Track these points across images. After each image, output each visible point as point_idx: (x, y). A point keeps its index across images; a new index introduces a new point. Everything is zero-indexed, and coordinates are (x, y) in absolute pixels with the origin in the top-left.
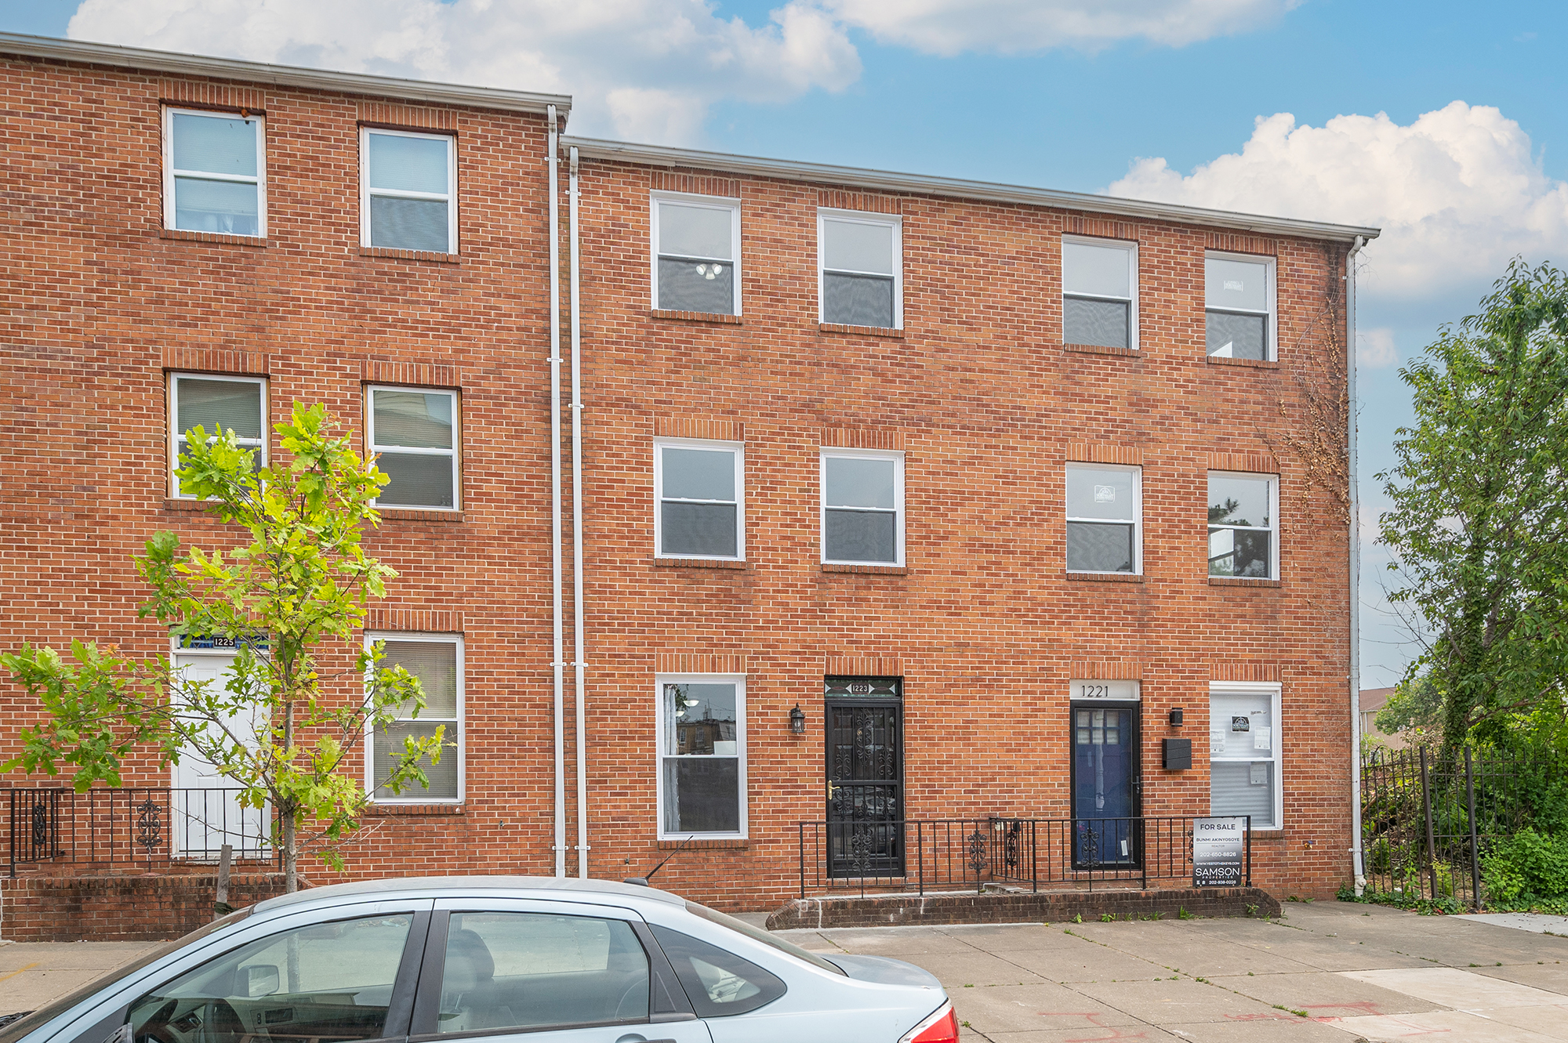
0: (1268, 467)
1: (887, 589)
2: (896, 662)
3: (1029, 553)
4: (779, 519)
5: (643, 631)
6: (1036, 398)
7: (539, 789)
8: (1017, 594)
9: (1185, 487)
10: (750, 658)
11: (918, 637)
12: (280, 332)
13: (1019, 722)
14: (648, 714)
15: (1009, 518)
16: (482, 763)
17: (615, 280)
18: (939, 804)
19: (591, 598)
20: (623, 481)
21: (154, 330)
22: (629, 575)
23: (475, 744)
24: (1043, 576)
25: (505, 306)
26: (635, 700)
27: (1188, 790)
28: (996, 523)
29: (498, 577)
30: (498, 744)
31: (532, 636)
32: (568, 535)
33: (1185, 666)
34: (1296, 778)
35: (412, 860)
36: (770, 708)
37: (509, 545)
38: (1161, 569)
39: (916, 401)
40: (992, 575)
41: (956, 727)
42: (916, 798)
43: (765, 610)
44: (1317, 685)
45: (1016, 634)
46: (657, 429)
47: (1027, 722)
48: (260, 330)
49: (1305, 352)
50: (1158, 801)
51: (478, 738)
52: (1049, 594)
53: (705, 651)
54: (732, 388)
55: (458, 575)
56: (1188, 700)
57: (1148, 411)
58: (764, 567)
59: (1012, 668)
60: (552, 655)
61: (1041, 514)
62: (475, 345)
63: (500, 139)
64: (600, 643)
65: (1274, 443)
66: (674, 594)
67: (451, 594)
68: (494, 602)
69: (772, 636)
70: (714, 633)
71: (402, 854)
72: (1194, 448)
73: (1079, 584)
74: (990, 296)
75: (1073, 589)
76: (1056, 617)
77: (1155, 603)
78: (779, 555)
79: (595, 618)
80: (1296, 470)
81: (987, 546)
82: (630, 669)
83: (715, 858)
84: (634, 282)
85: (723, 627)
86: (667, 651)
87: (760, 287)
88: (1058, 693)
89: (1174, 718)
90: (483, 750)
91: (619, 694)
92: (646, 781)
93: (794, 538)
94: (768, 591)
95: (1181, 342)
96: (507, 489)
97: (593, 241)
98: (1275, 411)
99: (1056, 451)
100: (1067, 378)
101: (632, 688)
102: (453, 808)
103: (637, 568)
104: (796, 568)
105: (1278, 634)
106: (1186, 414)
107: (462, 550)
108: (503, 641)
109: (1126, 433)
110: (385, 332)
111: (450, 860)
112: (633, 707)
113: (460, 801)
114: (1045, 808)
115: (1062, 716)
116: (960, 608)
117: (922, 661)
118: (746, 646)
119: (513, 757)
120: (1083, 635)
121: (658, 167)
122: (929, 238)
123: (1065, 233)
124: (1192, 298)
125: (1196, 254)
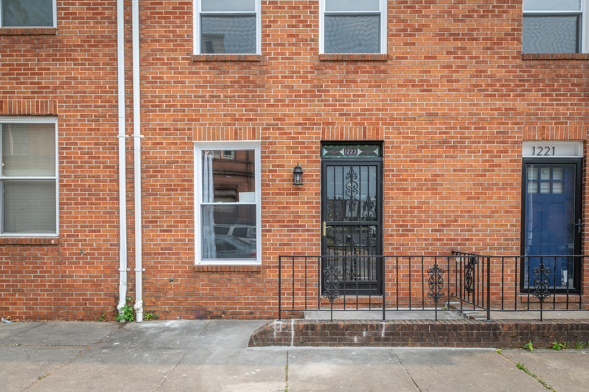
1: (371, 72)
2: (377, 130)
3: (490, 39)
4: (286, 22)
5: (184, 111)
7: (110, 226)
8: (479, 73)
10: (264, 129)
13: (478, 175)
14: (187, 172)
16: (70, 208)
19: (147, 87)
22: (173, 69)
23: (66, 195)
24: (502, 58)
26: (178, 162)
28: (463, 16)
29: (80, 74)
30: (81, 195)
31: (105, 116)
35: (23, 277)
36: (278, 166)
40: (458, 58)
41: (425, 180)
42: (392, 235)
43: (276, 92)
45: (477, 105)
47: (485, 175)
51: (67, 190)
52: (506, 72)
53: (229, 124)
55: (53, 74)
58: (275, 59)
59: (473, 133)
60: (117, 130)
61: (501, 7)
64: (153, 120)
66: (206, 82)
67: (49, 88)
68: (78, 93)
69: (280, 111)
70: (237, 111)
71: (17, 272)
73: (532, 63)
75: (527, 67)
76: (512, 91)
78: (286, 49)
79: (149, 101)
81: (454, 35)
82: (174, 139)
83: (236, 278)
86: (201, 125)
88: (512, 152)
90: (71, 199)
91: (166, 158)
92: (185, 222)
93: (298, 35)
94: (277, 77)
101: (176, 153)
102: (49, 240)
103: (179, 64)
104: (299, 59)
107: (56, 55)
108: (84, 120)
111: (49, 277)
112: (176, 167)
113: (57, 234)
114: (499, 244)
115: (515, 171)
116: (431, 86)
117: (398, 129)
118: (261, 120)
119: (91, 204)
120: (535, 104)
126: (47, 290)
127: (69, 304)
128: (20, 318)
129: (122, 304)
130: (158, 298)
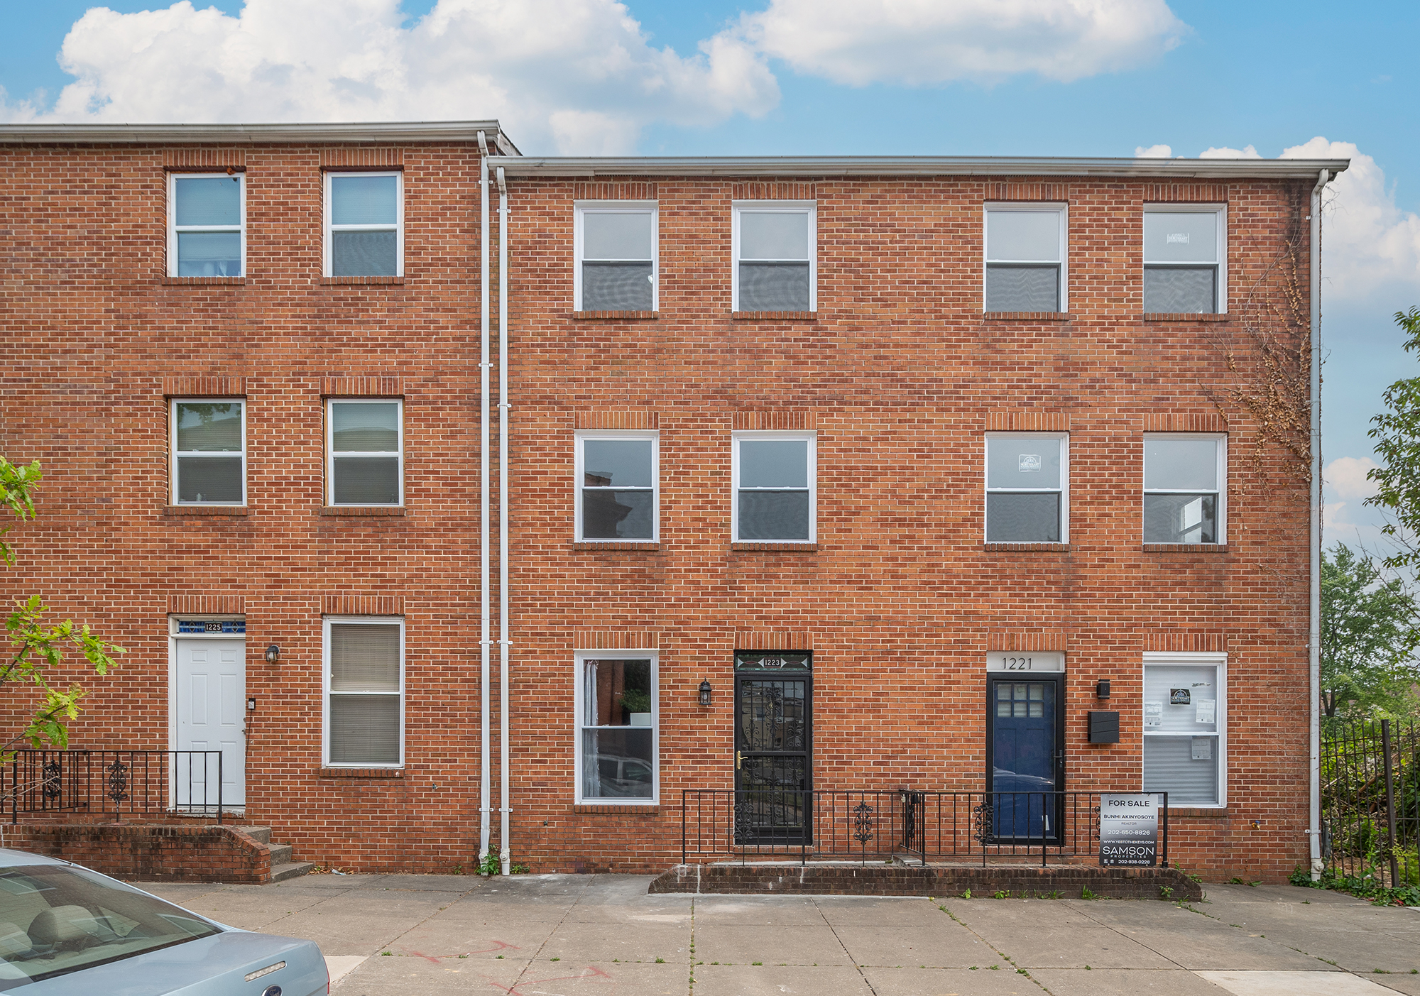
0: (1214, 425)
1: (797, 565)
2: (805, 637)
3: (945, 525)
4: (691, 502)
5: (563, 611)
6: (954, 369)
7: (469, 755)
8: (931, 567)
9: (1117, 451)
10: (662, 635)
11: (827, 612)
12: (254, 357)
13: (931, 695)
14: (566, 687)
15: (923, 491)
17: (540, 287)
18: (848, 775)
19: (516, 582)
20: (546, 473)
21: (156, 363)
22: (550, 559)
23: (413, 715)
24: (959, 548)
25: (443, 319)
26: (555, 675)
27: (1116, 764)
28: (910, 497)
29: (434, 564)
30: (432, 715)
31: (464, 617)
32: (495, 524)
33: (1116, 636)
34: (1243, 753)
35: (359, 817)
36: (680, 681)
37: (444, 536)
38: (1088, 537)
39: (828, 380)
40: (905, 548)
41: (866, 700)
42: (824, 769)
43: (677, 588)
44: (1270, 655)
45: (930, 606)
46: (577, 422)
47: (940, 694)
48: (239, 356)
49: (1259, 301)
50: (1083, 776)
51: (415, 709)
52: (965, 565)
53: (619, 628)
54: (647, 380)
55: (400, 564)
56: (1118, 671)
57: (1076, 375)
58: (677, 547)
59: (924, 641)
60: (480, 634)
61: (957, 486)
62: (416, 357)
63: (440, 168)
64: (524, 622)
65: (1222, 399)
66: (591, 576)
67: (394, 581)
68: (430, 587)
69: (683, 613)
70: (629, 611)
72: (1129, 411)
73: (997, 555)
74: (906, 271)
75: (991, 560)
76: (973, 589)
77: (1081, 572)
78: (690, 536)
79: (520, 599)
80: (1247, 426)
81: (900, 519)
82: (551, 646)
83: (627, 822)
84: (557, 288)
85: (637, 606)
86: (585, 629)
87: (675, 282)
88: (974, 665)
89: (1102, 690)
90: (420, 721)
91: (540, 669)
92: (563, 750)
93: (705, 519)
94: (680, 571)
95: (1115, 300)
96: (443, 485)
97: (521, 254)
98: (1222, 366)
99: (974, 421)
100: (988, 346)
101: (552, 663)
102: (392, 772)
103: (558, 553)
104: (707, 548)
105: (1224, 602)
106: (1119, 375)
107: (404, 541)
108: (438, 622)
109: (1051, 399)
110: (340, 351)
112: (553, 681)
113: (401, 765)
114: (958, 781)
115: (979, 689)
116: (872, 582)
117: (832, 636)
118: (658, 623)
119: (446, 727)
120: (1002, 607)
121: (579, 178)
122: (843, 220)
123: (987, 200)
124: (1128, 255)
125: (1133, 209)
126: (389, 835)
127: (416, 853)
128: (355, 870)
129: (484, 853)
130: (529, 846)
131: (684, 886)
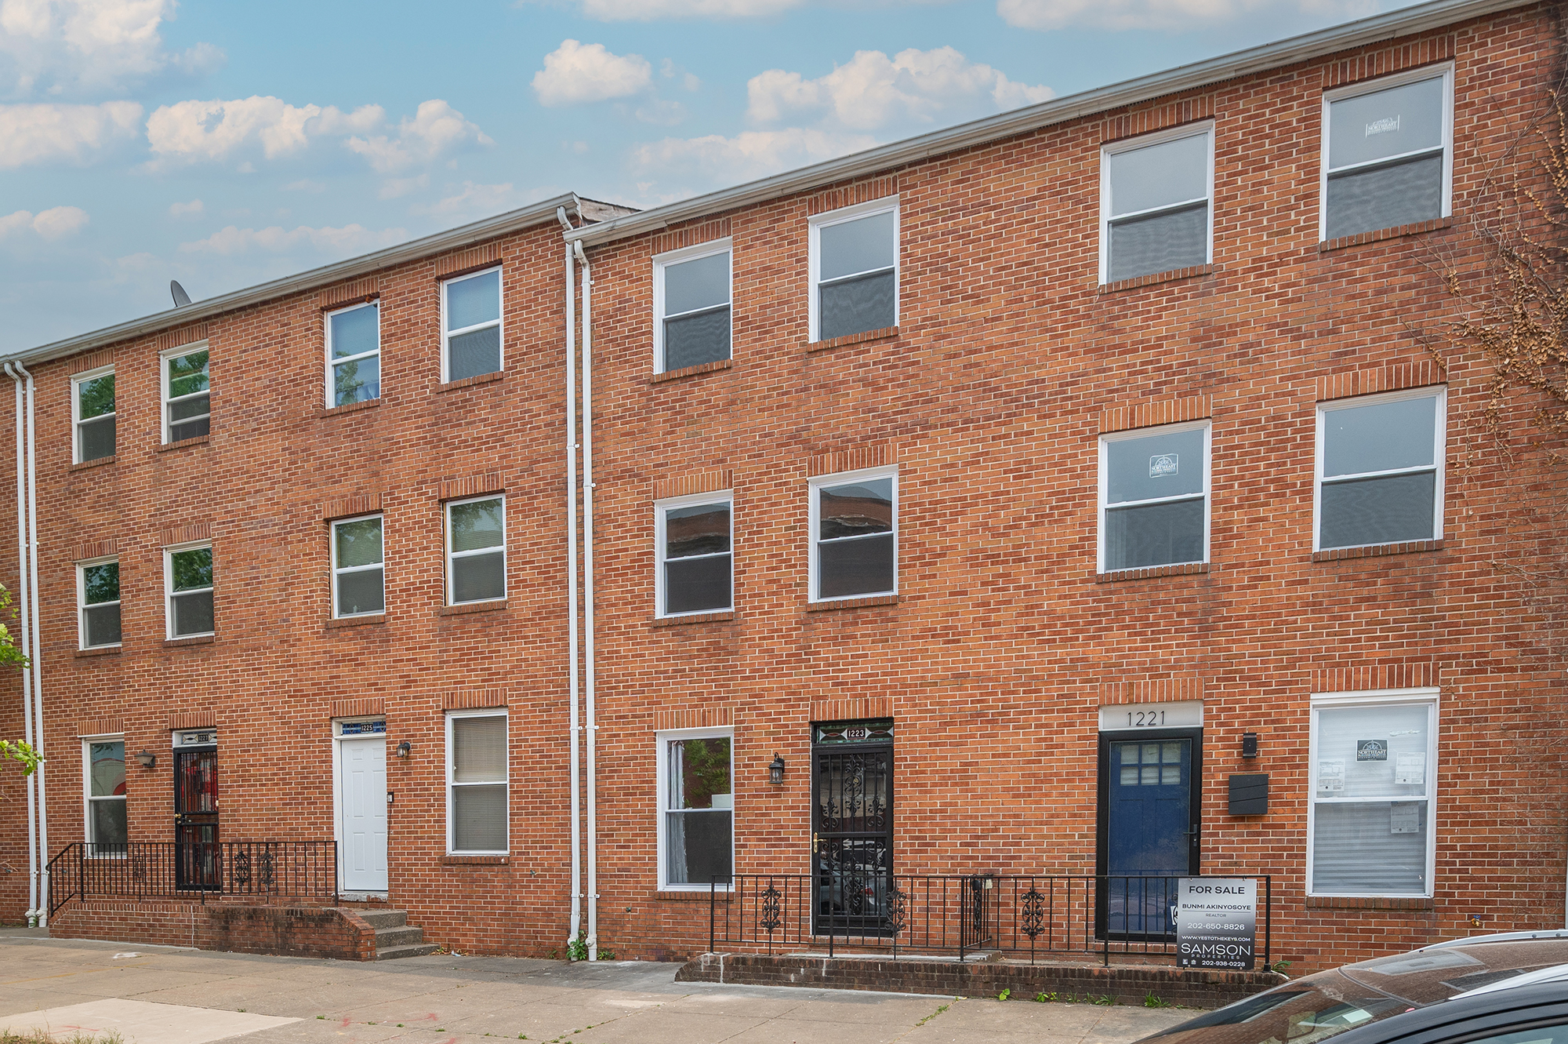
0: (1425, 375)
1: (875, 622)
2: (884, 702)
3: (1047, 557)
4: (764, 563)
5: (644, 692)
6: (1060, 364)
7: (562, 842)
8: (1030, 609)
9: (1277, 434)
10: (737, 710)
11: (909, 672)
12: (388, 473)
13: (1029, 762)
14: (648, 770)
15: (1021, 519)
16: (521, 819)
17: (620, 356)
18: (931, 858)
19: (601, 665)
20: (626, 550)
21: (318, 491)
22: (632, 639)
23: (516, 803)
24: (1065, 583)
25: (536, 406)
26: (636, 758)
27: (1270, 841)
28: (1005, 528)
30: (532, 803)
31: (556, 704)
32: (581, 608)
33: (1272, 676)
34: (1460, 824)
35: (473, 903)
36: (755, 759)
37: (539, 625)
38: (1235, 551)
39: (911, 404)
40: (999, 590)
41: (952, 771)
42: (904, 852)
43: (752, 659)
44: (1507, 686)
45: (1028, 657)
46: (655, 492)
47: (1040, 761)
48: (376, 474)
49: (1500, 188)
50: (1223, 856)
51: (518, 798)
52: (1072, 604)
53: (696, 706)
54: (721, 436)
55: (503, 656)
56: (1273, 722)
57: (1221, 343)
58: (751, 614)
59: (1021, 699)
60: (569, 720)
61: (1062, 507)
62: (514, 449)
63: (532, 254)
64: (609, 706)
65: (1437, 339)
66: (669, 653)
67: (499, 673)
68: (529, 677)
69: (758, 685)
70: (705, 687)
71: (467, 897)
72: (1295, 377)
73: (1113, 586)
74: (1002, 255)
75: (1104, 593)
76: (1081, 631)
77: (1224, 597)
78: (765, 600)
79: (604, 682)
80: (1480, 368)
81: (993, 556)
82: (633, 729)
83: (704, 909)
84: (636, 354)
85: (713, 681)
86: (664, 708)
87: (749, 323)
88: (1082, 724)
89: (1250, 745)
90: (522, 808)
91: (623, 753)
92: (645, 835)
93: (779, 580)
94: (754, 639)
95: (1278, 234)
96: (538, 573)
97: (603, 325)
98: (1437, 291)
99: (1085, 424)
100: (1103, 328)
101: (634, 746)
102: (499, 859)
103: (638, 632)
104: (781, 612)
105: (1435, 618)
106: (1282, 332)
107: (506, 633)
108: (536, 711)
109: (1186, 379)
110: (453, 455)
111: (499, 903)
112: (635, 764)
113: (507, 852)
115: (1087, 753)
116: (959, 634)
117: (914, 699)
118: (734, 698)
119: (543, 814)
120: (1118, 650)
121: (656, 232)
122: (929, 210)
123: (1105, 142)
124: (1298, 168)
125: (1307, 103)
126: (497, 920)
127: (520, 937)
128: (470, 952)
129: (573, 938)
130: (614, 932)
131: (708, 975)
